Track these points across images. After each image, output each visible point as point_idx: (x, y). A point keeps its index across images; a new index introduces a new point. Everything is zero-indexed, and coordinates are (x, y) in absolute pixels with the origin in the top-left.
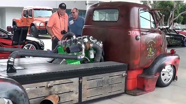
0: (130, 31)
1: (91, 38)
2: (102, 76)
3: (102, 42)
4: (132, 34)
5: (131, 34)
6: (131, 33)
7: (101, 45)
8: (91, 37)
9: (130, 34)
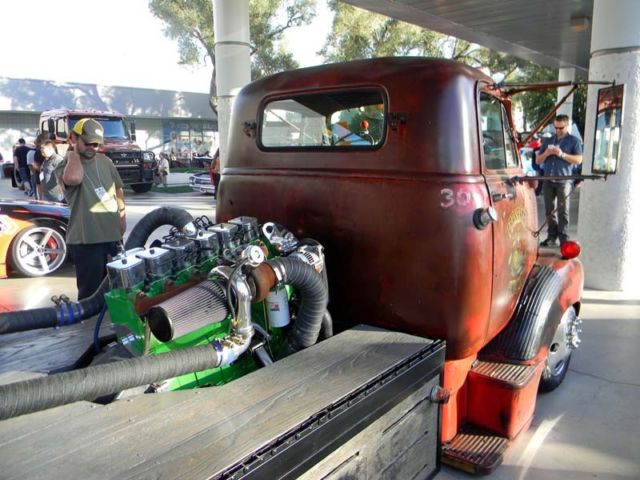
0: (446, 190)
1: (269, 229)
2: (355, 447)
3: (320, 247)
4: (456, 203)
5: (452, 203)
6: (455, 196)
7: (318, 260)
8: (271, 224)
9: (448, 201)
